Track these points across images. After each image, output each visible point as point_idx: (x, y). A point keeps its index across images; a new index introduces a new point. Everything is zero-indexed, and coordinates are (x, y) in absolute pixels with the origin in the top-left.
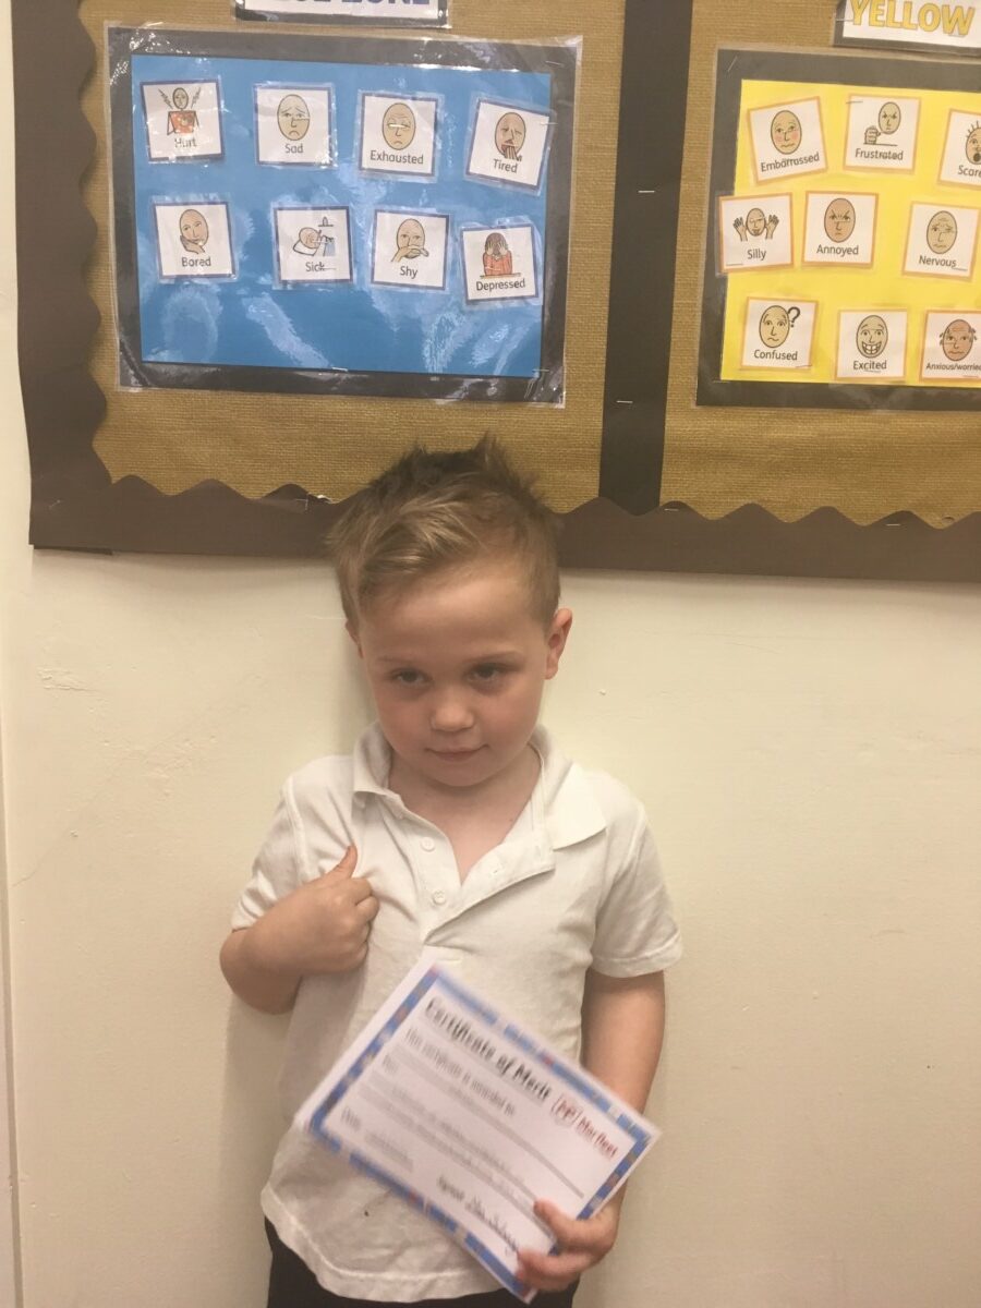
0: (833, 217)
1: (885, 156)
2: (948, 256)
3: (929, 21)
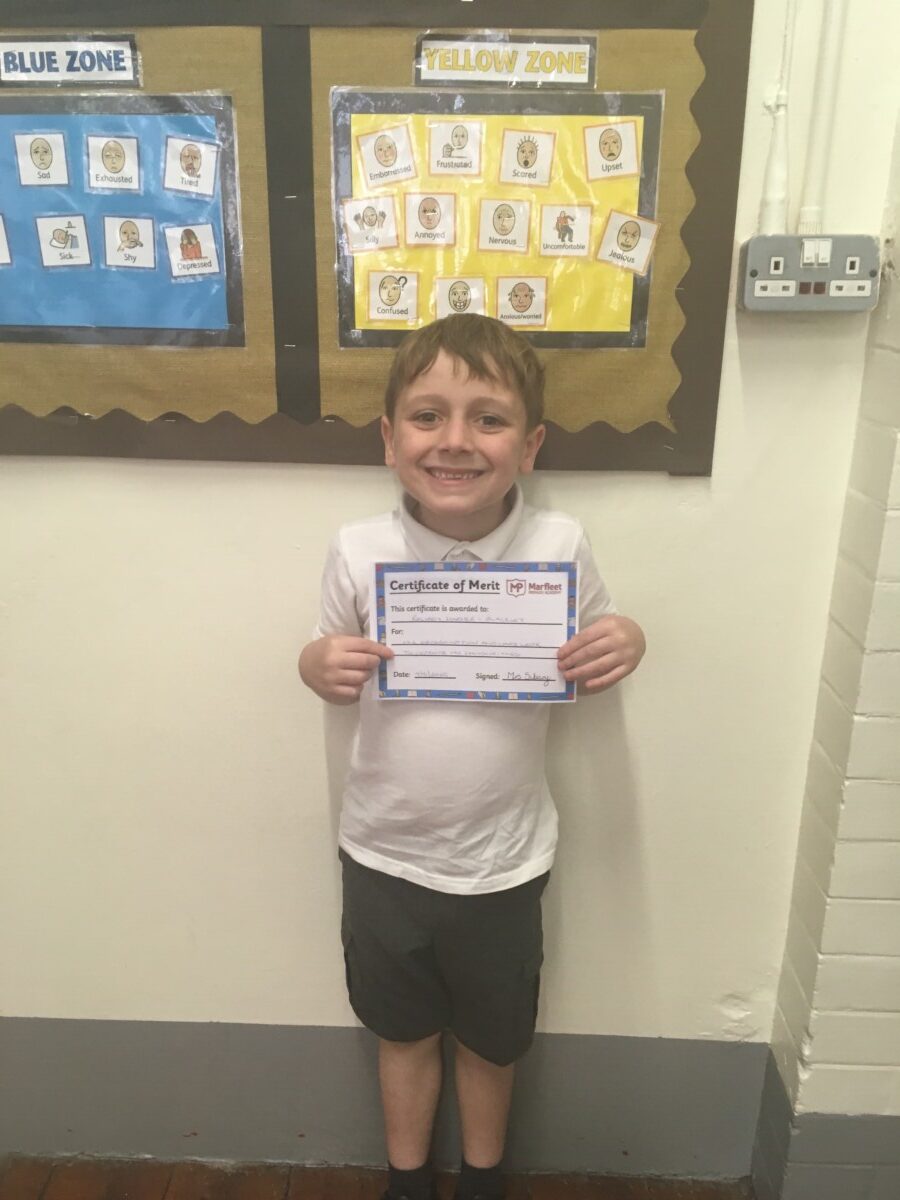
0: (425, 211)
1: (458, 166)
2: (509, 237)
3: (484, 63)
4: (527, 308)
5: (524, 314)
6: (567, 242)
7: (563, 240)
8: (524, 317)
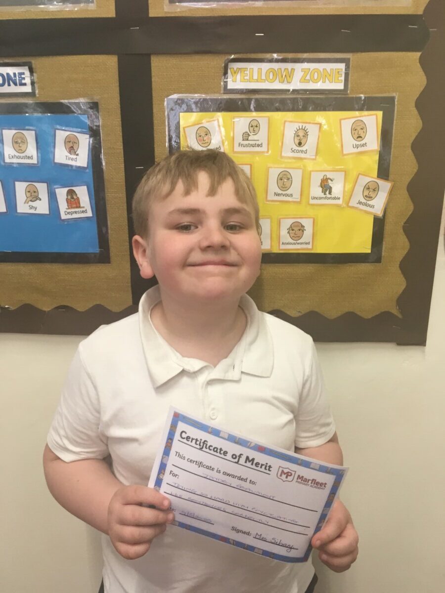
1: (253, 146)
2: (288, 192)
3: (271, 77)
4: (300, 237)
5: (298, 242)
6: (329, 196)
7: (325, 194)
8: (298, 244)
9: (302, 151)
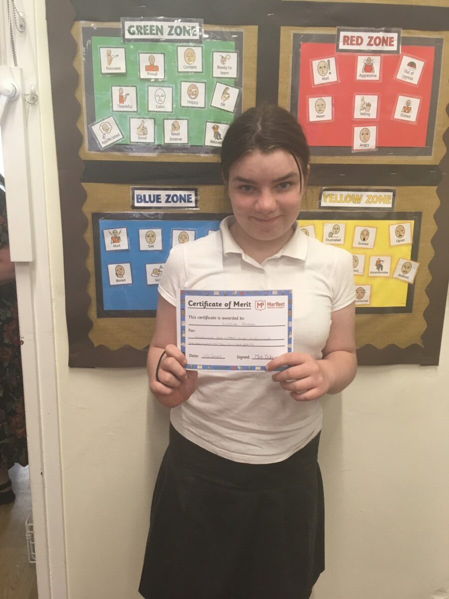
1: (335, 240)
3: (348, 200)
4: (362, 297)
5: (361, 300)
6: (381, 271)
7: (379, 270)
9: (365, 244)
